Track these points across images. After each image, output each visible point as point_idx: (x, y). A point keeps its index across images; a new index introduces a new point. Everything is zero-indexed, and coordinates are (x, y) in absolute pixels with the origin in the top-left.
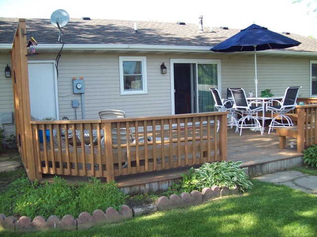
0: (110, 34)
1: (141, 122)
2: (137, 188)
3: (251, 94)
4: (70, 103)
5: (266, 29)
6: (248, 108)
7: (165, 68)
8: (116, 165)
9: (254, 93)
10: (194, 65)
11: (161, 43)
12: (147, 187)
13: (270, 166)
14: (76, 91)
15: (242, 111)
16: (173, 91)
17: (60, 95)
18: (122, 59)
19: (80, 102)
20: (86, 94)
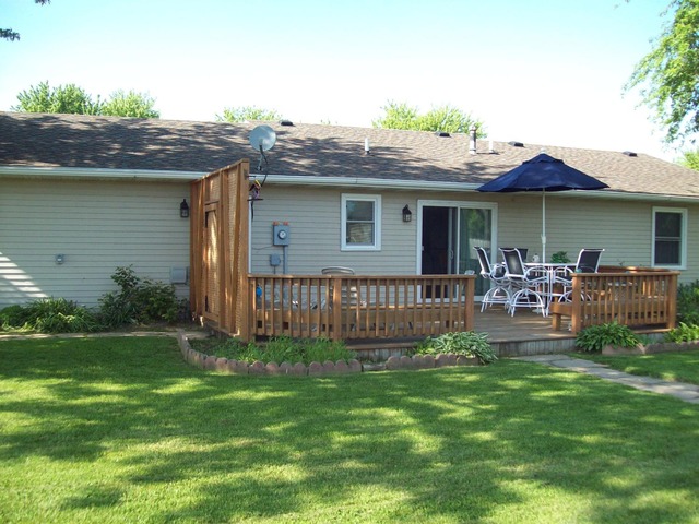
0: (328, 156)
1: (374, 281)
2: (366, 353)
3: (536, 258)
4: (267, 258)
5: (561, 162)
6: (524, 277)
7: (410, 213)
8: (344, 326)
9: (541, 257)
10: (455, 209)
11: (405, 176)
12: (377, 353)
13: (529, 346)
14: (277, 242)
15: (517, 282)
16: (420, 248)
17: (255, 246)
18: (346, 198)
19: (282, 258)
20: (291, 247)
